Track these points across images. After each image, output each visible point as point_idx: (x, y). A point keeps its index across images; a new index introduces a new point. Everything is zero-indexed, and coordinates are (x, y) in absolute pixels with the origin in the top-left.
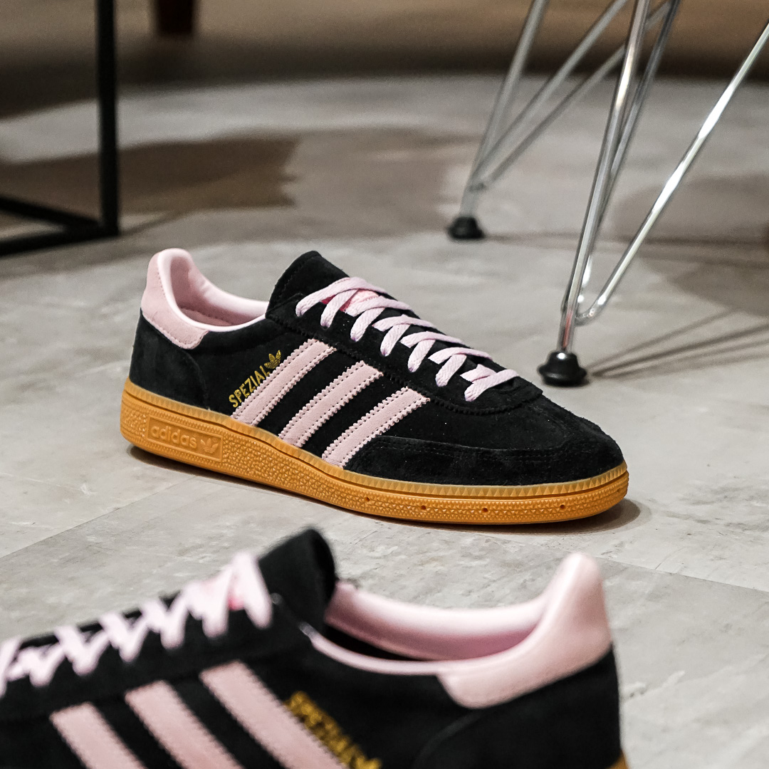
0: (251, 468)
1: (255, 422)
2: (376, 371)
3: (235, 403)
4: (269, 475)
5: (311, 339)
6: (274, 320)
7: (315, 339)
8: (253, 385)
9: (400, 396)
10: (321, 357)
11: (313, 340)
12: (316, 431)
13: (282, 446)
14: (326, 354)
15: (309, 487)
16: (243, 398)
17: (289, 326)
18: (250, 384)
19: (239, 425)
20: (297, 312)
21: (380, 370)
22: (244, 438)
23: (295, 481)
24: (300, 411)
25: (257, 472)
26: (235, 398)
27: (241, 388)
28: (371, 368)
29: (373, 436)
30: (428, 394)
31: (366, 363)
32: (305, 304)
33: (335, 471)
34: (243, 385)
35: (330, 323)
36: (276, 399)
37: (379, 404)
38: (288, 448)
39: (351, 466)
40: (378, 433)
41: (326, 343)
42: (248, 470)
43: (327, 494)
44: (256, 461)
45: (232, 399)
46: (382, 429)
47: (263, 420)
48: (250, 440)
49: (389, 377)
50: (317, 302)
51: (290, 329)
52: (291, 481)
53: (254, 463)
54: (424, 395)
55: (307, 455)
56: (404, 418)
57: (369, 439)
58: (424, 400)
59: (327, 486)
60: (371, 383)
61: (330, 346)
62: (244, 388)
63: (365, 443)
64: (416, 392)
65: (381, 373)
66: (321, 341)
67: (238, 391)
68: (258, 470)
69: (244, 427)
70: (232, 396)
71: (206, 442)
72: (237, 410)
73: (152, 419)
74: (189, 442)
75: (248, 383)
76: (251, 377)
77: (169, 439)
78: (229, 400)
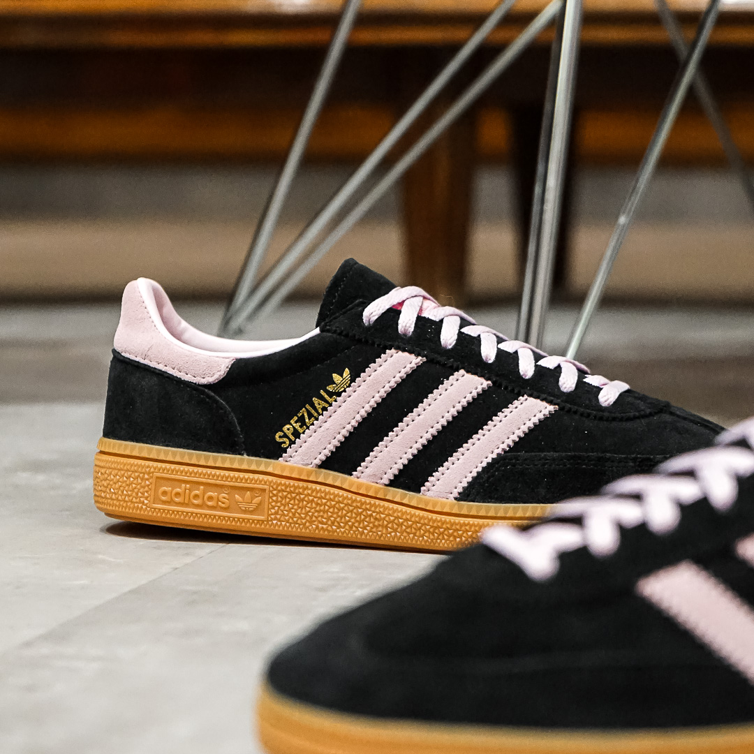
0: (311, 522)
1: (318, 462)
2: (482, 380)
3: (285, 443)
4: (339, 527)
5: (390, 349)
6: (335, 332)
7: (395, 349)
8: (310, 416)
9: (519, 407)
10: (408, 369)
11: (393, 351)
12: (410, 461)
13: (360, 485)
14: (414, 365)
15: (402, 533)
16: (297, 434)
17: (357, 337)
18: (306, 415)
19: (292, 469)
20: (365, 319)
21: (487, 380)
22: (301, 484)
23: (380, 529)
24: (385, 438)
25: (320, 526)
26: (285, 436)
27: (292, 422)
28: (476, 377)
29: (494, 456)
30: (556, 401)
31: (468, 372)
32: (374, 310)
33: (443, 505)
34: (296, 418)
35: (412, 329)
36: (349, 427)
37: (494, 418)
38: (368, 488)
39: (466, 495)
40: (500, 451)
41: (410, 352)
42: (307, 524)
43: (432, 537)
44: (319, 512)
45: (280, 437)
46: (505, 446)
47: (328, 458)
48: (310, 485)
49: (500, 386)
50: (387, 307)
51: (359, 341)
52: (374, 530)
53: (316, 514)
54: (551, 403)
55: (398, 494)
56: (531, 430)
57: (489, 460)
58: (551, 408)
59: (432, 527)
60: (479, 395)
61: (418, 355)
62: (296, 422)
63: (484, 464)
64: (539, 400)
65: (490, 382)
66: (404, 351)
67: (288, 426)
68: (322, 523)
69: (300, 471)
70: (280, 433)
71: (243, 498)
72: (289, 450)
73: (157, 478)
74: (218, 500)
75: (303, 415)
76: (308, 406)
77: (186, 502)
78: (274, 439)
